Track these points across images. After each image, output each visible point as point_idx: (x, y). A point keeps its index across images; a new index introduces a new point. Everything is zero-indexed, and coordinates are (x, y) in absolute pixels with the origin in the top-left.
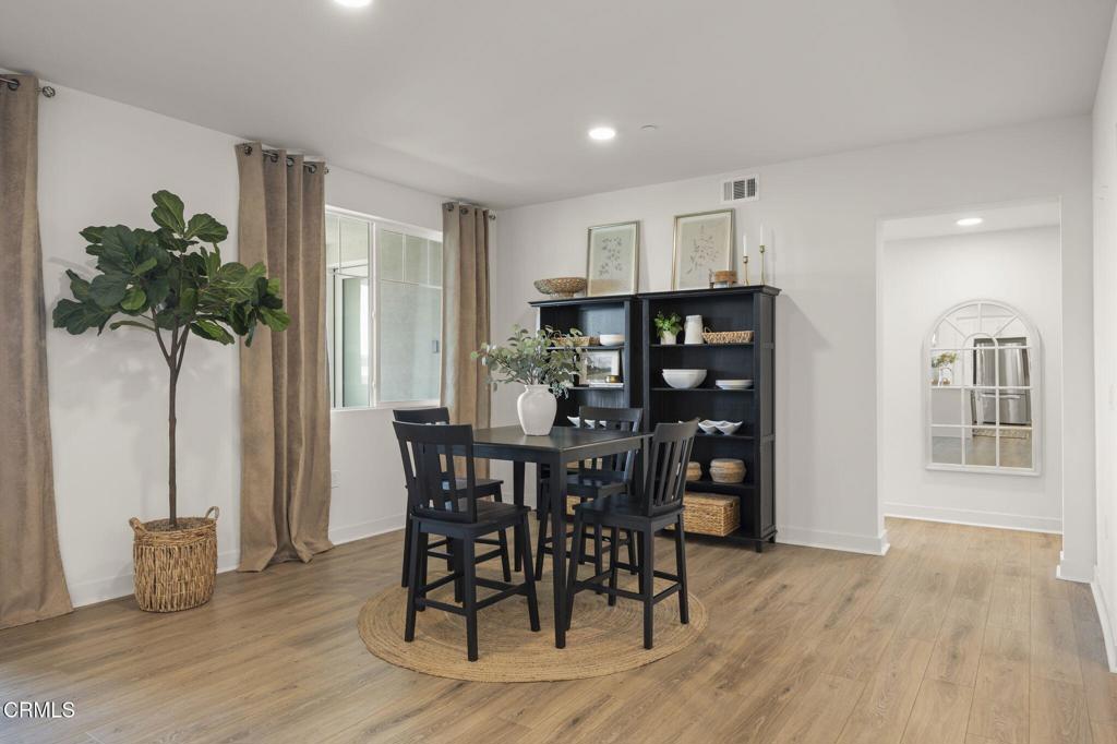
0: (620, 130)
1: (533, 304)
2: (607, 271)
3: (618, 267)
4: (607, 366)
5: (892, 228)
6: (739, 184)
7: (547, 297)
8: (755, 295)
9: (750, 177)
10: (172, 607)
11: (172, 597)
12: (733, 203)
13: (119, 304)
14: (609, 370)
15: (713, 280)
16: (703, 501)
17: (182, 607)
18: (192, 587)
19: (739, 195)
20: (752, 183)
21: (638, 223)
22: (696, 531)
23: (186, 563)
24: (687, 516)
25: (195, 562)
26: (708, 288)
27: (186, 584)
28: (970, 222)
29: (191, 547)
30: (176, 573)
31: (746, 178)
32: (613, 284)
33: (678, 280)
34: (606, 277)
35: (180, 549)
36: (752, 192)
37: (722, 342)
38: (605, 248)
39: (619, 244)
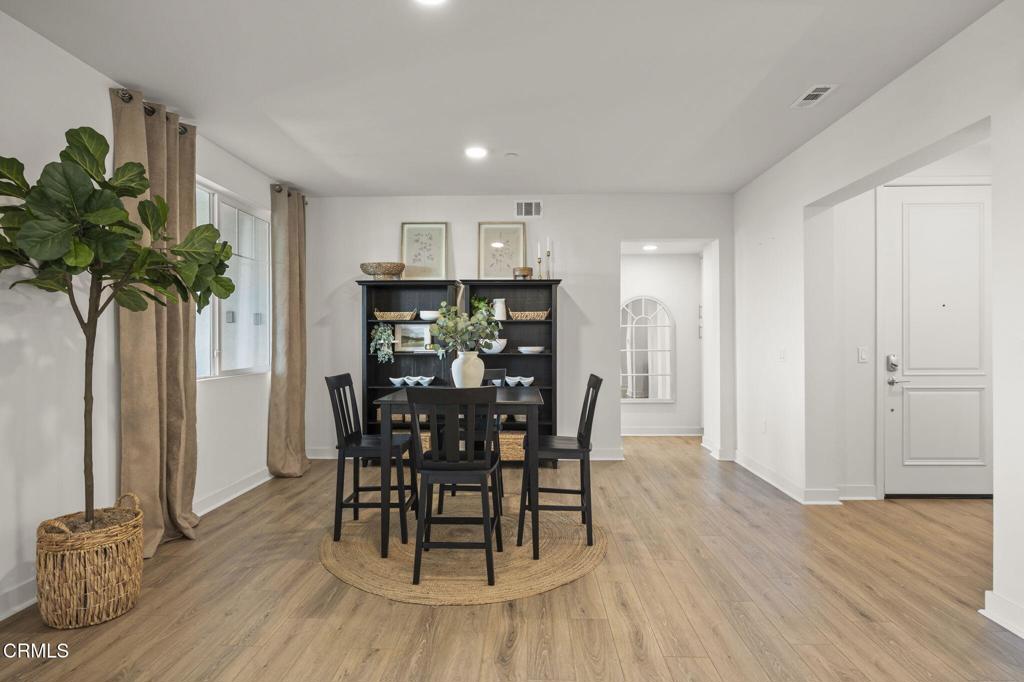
0: (492, 151)
1: (360, 283)
2: (420, 260)
3: (430, 258)
4: (420, 336)
5: (625, 247)
6: (529, 206)
7: (371, 278)
8: (553, 286)
9: (538, 201)
10: (108, 615)
11: (109, 604)
12: (523, 218)
13: (61, 259)
14: (422, 339)
15: (517, 273)
16: (513, 436)
17: (119, 613)
18: (130, 588)
19: (528, 212)
20: (538, 205)
21: (446, 224)
22: (511, 459)
23: (124, 561)
24: (503, 449)
25: (132, 557)
26: (512, 278)
27: (124, 585)
28: (650, 248)
29: (129, 542)
30: (112, 575)
31: (533, 201)
32: (425, 270)
33: (482, 272)
34: (418, 264)
35: (117, 546)
36: (538, 212)
37: (524, 319)
38: (417, 241)
39: (430, 239)
